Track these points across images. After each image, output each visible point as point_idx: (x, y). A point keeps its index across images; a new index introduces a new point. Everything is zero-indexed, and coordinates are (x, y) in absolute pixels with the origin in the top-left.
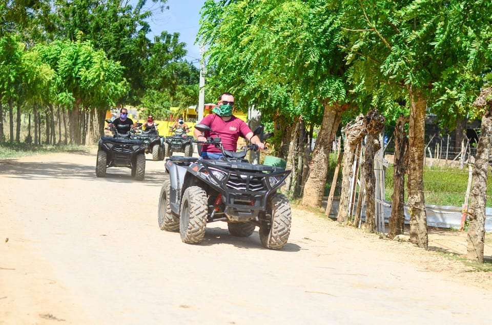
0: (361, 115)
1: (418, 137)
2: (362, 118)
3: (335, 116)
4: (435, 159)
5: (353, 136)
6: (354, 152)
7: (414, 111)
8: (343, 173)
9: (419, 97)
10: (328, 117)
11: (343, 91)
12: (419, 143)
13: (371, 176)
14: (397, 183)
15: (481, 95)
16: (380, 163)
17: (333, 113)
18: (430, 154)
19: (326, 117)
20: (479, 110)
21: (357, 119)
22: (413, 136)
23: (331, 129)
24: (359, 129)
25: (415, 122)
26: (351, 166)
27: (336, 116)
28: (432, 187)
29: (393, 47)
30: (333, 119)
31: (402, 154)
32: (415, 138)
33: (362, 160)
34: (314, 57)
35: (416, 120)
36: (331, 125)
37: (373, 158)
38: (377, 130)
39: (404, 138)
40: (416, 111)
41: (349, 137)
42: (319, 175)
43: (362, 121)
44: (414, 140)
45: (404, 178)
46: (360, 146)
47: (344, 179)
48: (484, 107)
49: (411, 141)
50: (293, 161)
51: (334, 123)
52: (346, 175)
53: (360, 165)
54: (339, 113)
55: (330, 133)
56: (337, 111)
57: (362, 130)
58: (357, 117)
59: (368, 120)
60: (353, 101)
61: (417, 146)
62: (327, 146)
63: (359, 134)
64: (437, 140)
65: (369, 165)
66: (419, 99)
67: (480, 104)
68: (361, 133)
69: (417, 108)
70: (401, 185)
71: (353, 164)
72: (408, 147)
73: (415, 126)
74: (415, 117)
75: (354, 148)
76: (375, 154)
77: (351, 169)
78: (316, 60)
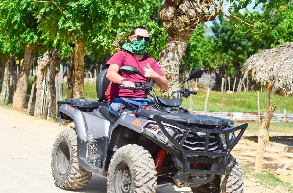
0: (47, 52)
1: (80, 65)
2: (47, 55)
3: (31, 53)
4: (93, 79)
5: (42, 65)
6: (43, 75)
7: (78, 50)
8: (37, 87)
9: (80, 41)
11: (36, 37)
12: (81, 68)
13: (53, 89)
14: (69, 93)
15: (116, 40)
16: (58, 81)
17: (30, 52)
18: (91, 76)
19: (26, 54)
20: (115, 48)
21: (45, 55)
22: (77, 64)
23: (29, 61)
24: (46, 61)
26: (42, 83)
27: (32, 53)
29: (64, 12)
30: (30, 55)
31: (71, 76)
32: (78, 65)
33: (49, 79)
34: (17, 18)
35: (78, 55)
36: (29, 59)
37: (54, 78)
38: (56, 61)
39: (72, 66)
41: (40, 65)
42: (23, 89)
43: (47, 56)
44: (78, 67)
45: (73, 90)
46: (47, 71)
47: (38, 91)
48: (117, 47)
49: (76, 68)
50: (7, 81)
51: (31, 57)
52: (39, 89)
53: (47, 83)
54: (34, 52)
55: (29, 64)
56: (33, 50)
57: (47, 61)
58: (45, 54)
59: (50, 56)
60: (42, 44)
61: (80, 70)
62: (27, 71)
63: (46, 64)
65: (52, 82)
66: (80, 42)
67: (115, 45)
68: (47, 63)
69: (79, 48)
70: (71, 94)
71: (43, 82)
72: (75, 71)
73: (78, 58)
74: (78, 53)
75: (43, 72)
76: (55, 75)
77: (41, 85)
78: (19, 19)
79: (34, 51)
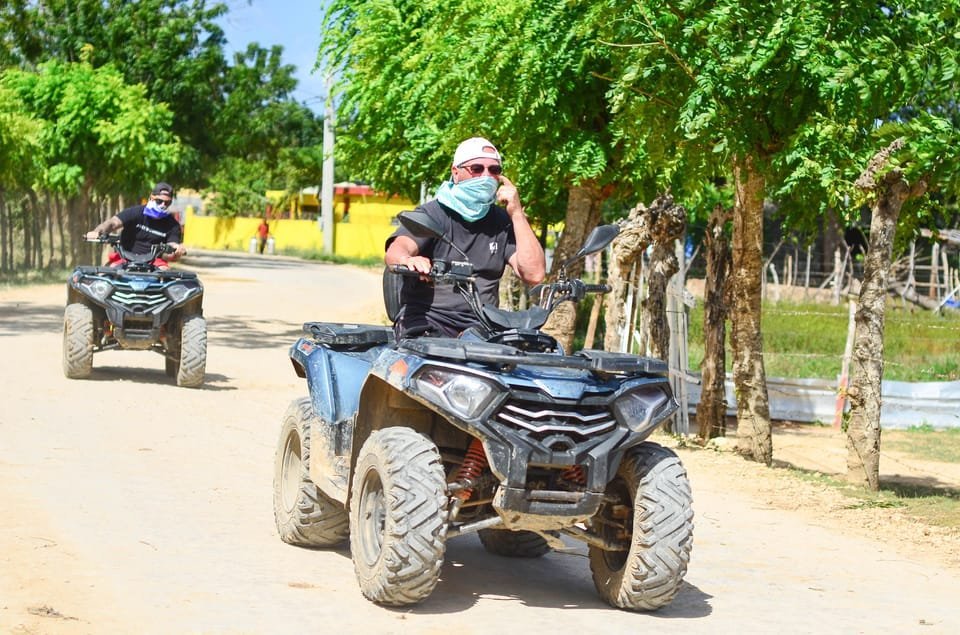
0: (641, 206)
1: (750, 249)
2: (641, 213)
3: (589, 208)
4: (784, 287)
5: (626, 247)
6: (628, 279)
7: (742, 199)
8: (607, 318)
9: (751, 171)
10: (577, 209)
11: (600, 160)
12: (753, 260)
13: (661, 324)
14: (712, 338)
15: (869, 167)
16: (678, 299)
17: (586, 203)
18: (776, 277)
19: (573, 209)
20: (866, 194)
21: (633, 213)
22: (740, 246)
23: (583, 234)
24: (637, 234)
25: (743, 219)
26: (622, 304)
27: (592, 208)
28: (779, 341)
29: (699, 77)
30: (586, 215)
31: (719, 282)
32: (745, 250)
33: (644, 292)
34: (547, 97)
35: (745, 216)
36: (582, 226)
37: (664, 290)
38: (672, 235)
39: (723, 251)
40: (746, 198)
41: (618, 248)
42: (561, 322)
43: (641, 219)
44: (743, 255)
45: (724, 328)
46: (639, 266)
47: (610, 331)
48: (874, 189)
49: (736, 257)
50: (510, 296)
51: (588, 222)
52: (612, 324)
53: (638, 303)
54: (597, 204)
55: (580, 241)
56: (594, 199)
57: (642, 235)
58: (633, 210)
59: (653, 218)
60: (626, 178)
61: (748, 266)
62: (575, 267)
63: (637, 244)
64: (787, 249)
65: (657, 304)
66: (751, 176)
67: (867, 185)
68: (640, 240)
69: (747, 193)
70: (719, 342)
71: (625, 301)
72: (731, 269)
73: (744, 227)
74: (744, 210)
75: (628, 271)
76: (667, 281)
77: (622, 311)
78: (550, 101)
79: (599, 199)
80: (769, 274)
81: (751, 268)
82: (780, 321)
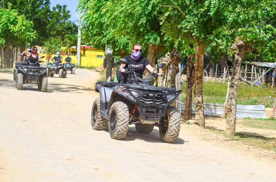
0: (169, 53)
1: (200, 66)
2: (169, 55)
3: (154, 53)
4: (209, 77)
6: (165, 74)
7: (198, 52)
9: (200, 44)
10: (150, 54)
11: (159, 39)
12: (200, 69)
13: (174, 87)
14: (188, 91)
15: (234, 43)
16: (179, 80)
17: (153, 52)
18: (207, 75)
20: (234, 51)
21: (166, 55)
22: (197, 65)
23: (152, 61)
24: (167, 61)
25: (198, 57)
26: (163, 81)
27: (155, 53)
28: (207, 93)
29: (187, 16)
30: (153, 55)
31: (191, 75)
32: (198, 66)
33: (169, 78)
34: (143, 20)
36: (152, 58)
37: (175, 77)
38: (177, 62)
39: (192, 66)
40: (199, 51)
43: (169, 57)
44: (198, 68)
45: (192, 89)
46: (168, 70)
48: (236, 49)
49: (196, 68)
51: (154, 57)
53: (167, 81)
54: (156, 52)
55: (151, 63)
56: (155, 51)
57: (169, 61)
58: (166, 54)
59: (172, 56)
60: (164, 45)
63: (167, 64)
64: (210, 67)
65: (173, 81)
66: (201, 45)
67: (234, 48)
69: (199, 50)
70: (190, 92)
72: (194, 71)
73: (198, 60)
74: (198, 55)
75: (165, 72)
76: (176, 75)
77: (163, 83)
78: (144, 22)
79: (157, 51)
80: (205, 74)
81: (200, 71)
82: (208, 87)
